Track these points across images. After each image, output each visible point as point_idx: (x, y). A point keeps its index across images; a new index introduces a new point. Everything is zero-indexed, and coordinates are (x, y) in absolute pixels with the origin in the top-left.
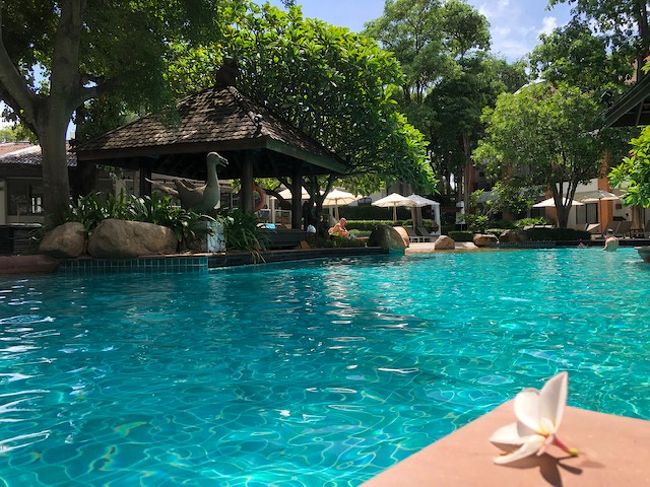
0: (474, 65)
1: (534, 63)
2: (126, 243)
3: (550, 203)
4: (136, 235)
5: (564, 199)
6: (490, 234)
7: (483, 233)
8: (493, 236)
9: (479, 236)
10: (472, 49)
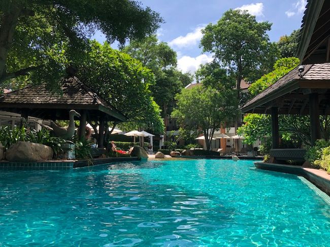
0: (170, 73)
1: (197, 76)
2: (32, 155)
3: (203, 138)
4: (37, 151)
5: (209, 137)
6: (177, 151)
7: (174, 150)
8: (178, 152)
9: (173, 152)
10: (169, 66)
